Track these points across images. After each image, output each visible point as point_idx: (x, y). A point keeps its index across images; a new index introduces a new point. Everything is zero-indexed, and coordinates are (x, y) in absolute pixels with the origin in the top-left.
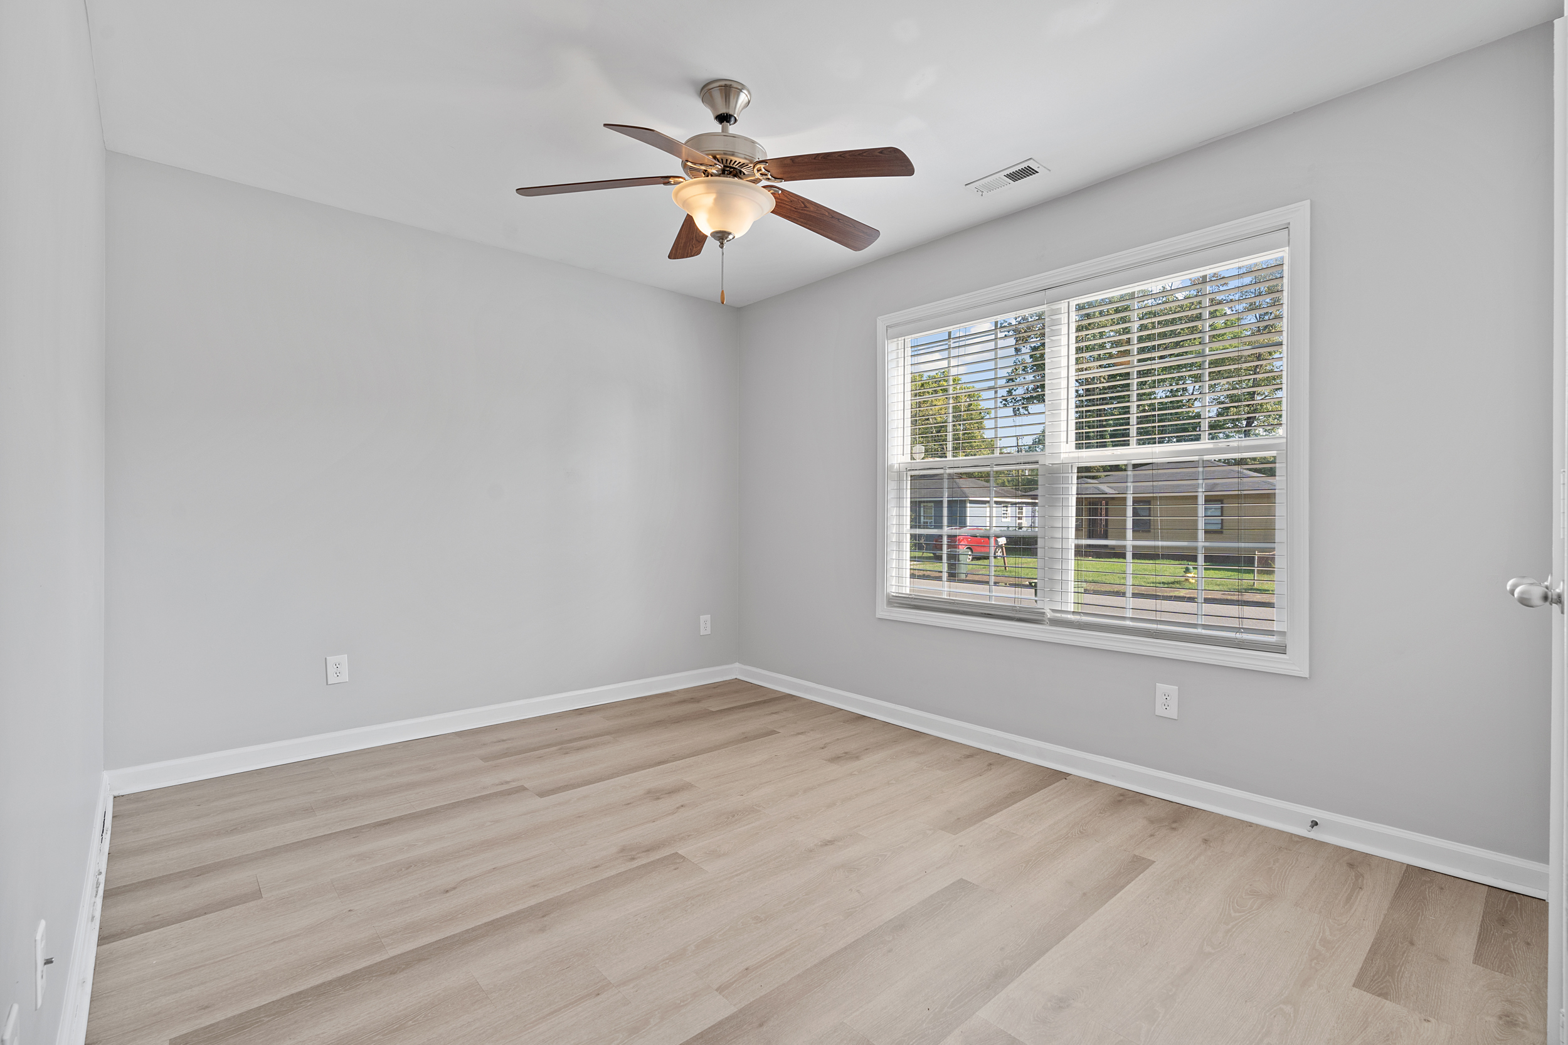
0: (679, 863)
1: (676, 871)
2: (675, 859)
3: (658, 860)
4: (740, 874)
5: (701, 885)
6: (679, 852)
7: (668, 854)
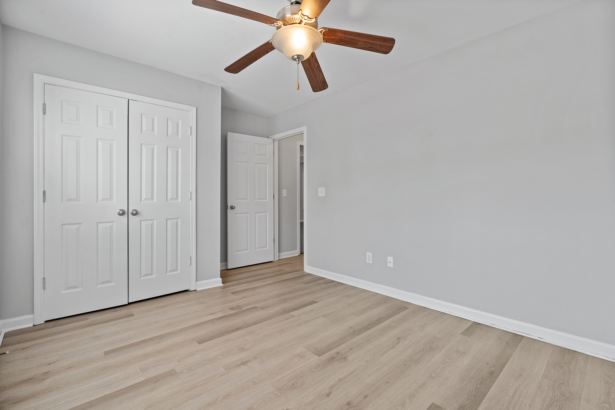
0: (316, 351)
1: (316, 347)
2: (319, 353)
3: (326, 353)
4: (289, 346)
5: (304, 342)
6: (317, 357)
7: (323, 356)
